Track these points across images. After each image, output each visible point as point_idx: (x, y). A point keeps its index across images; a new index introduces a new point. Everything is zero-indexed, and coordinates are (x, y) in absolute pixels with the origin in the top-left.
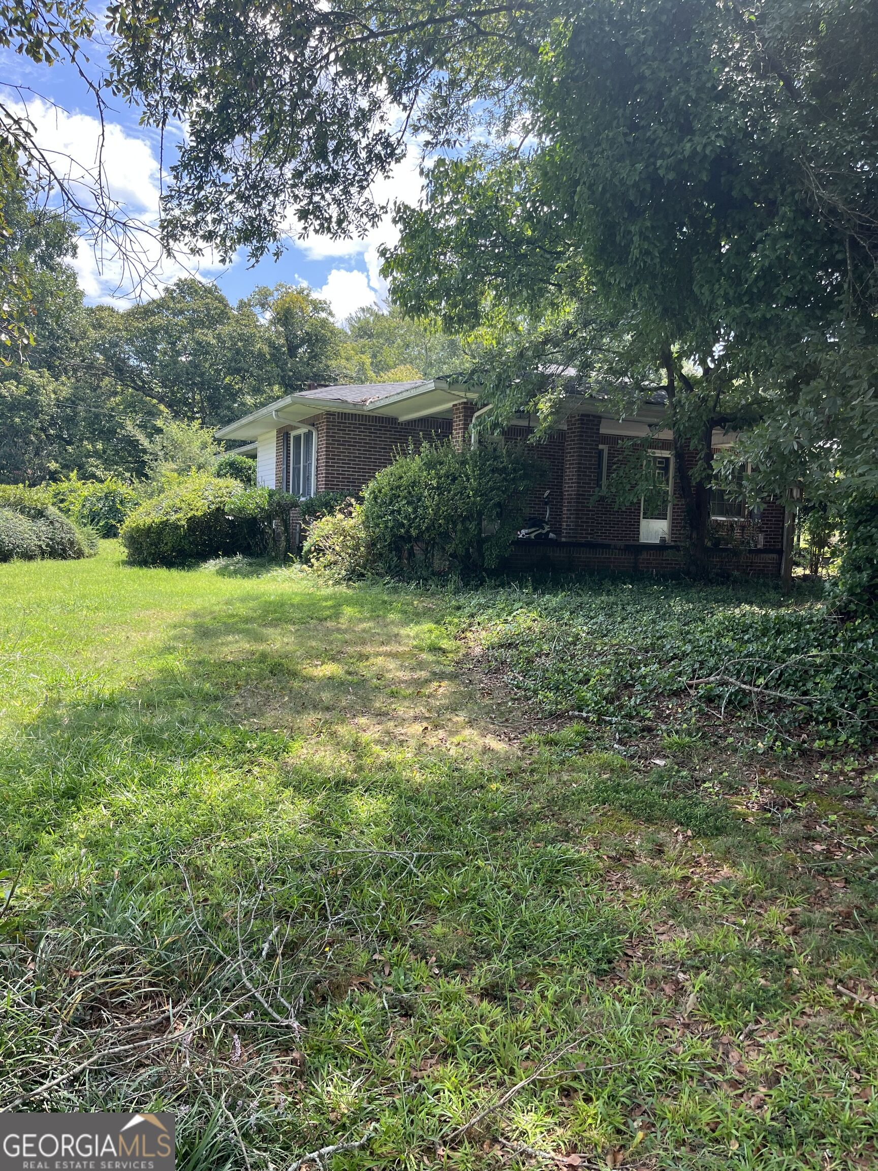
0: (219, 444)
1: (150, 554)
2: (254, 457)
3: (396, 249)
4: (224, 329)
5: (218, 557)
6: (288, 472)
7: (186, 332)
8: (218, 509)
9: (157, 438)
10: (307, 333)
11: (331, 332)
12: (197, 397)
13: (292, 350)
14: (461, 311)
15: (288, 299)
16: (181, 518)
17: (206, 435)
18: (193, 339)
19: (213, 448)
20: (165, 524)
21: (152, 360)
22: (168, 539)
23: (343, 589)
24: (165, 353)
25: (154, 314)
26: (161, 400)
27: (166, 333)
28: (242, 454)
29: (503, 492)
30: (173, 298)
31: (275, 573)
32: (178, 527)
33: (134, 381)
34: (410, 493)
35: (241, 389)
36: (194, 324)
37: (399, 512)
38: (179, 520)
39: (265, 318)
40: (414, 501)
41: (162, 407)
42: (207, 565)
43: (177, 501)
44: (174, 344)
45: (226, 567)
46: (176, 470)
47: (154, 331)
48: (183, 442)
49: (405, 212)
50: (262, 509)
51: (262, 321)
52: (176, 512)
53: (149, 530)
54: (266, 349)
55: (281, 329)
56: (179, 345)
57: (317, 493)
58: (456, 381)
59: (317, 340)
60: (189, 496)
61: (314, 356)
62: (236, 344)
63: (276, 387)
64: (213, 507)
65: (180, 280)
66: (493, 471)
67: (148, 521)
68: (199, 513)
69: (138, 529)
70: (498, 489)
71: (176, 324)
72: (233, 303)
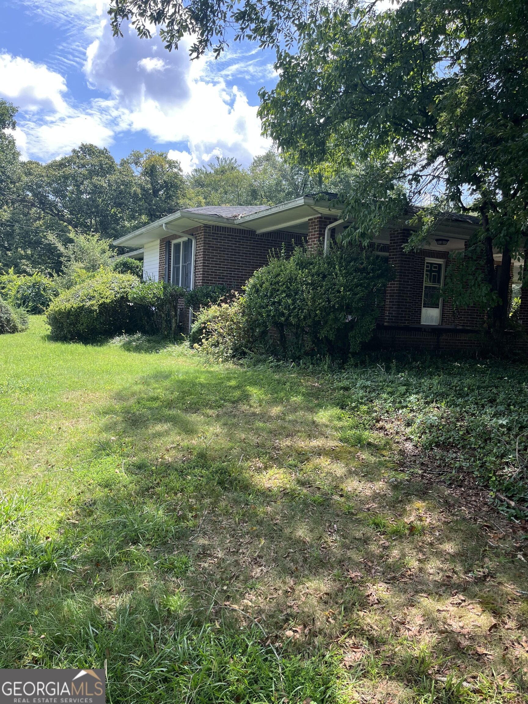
0: (113, 251)
1: (69, 332)
2: (141, 259)
3: (273, 93)
4: (112, 178)
5: (120, 334)
6: (169, 270)
7: (87, 179)
8: (122, 297)
9: (70, 246)
10: (165, 182)
11: (181, 181)
12: (93, 221)
13: (156, 193)
14: (313, 148)
15: (153, 159)
16: (94, 304)
17: (105, 244)
18: (91, 183)
19: (109, 253)
20: (81, 308)
21: (64, 197)
22: (84, 319)
23: (230, 365)
24: (73, 193)
25: (66, 166)
26: (70, 223)
27: (73, 179)
28: (130, 257)
29: (366, 288)
30: (78, 157)
31: (169, 349)
32: (91, 311)
33: (52, 211)
34: (288, 288)
35: (121, 217)
36: (92, 173)
37: (279, 303)
38: (92, 305)
39: (137, 171)
40: (292, 293)
41: (70, 227)
42: (114, 341)
43: (91, 291)
44: (78, 186)
45: (129, 343)
46: (84, 268)
47: (66, 177)
48: (88, 248)
49: (285, 59)
50: (159, 298)
51: (136, 174)
52: (90, 299)
53: (68, 313)
54: (139, 191)
55: (148, 179)
56: (82, 187)
57: (195, 286)
58: (322, 199)
59: (171, 186)
60: (100, 287)
61: (169, 197)
62: (119, 187)
63: (143, 217)
64: (118, 296)
65: (83, 145)
66: (355, 271)
67: (68, 306)
68: (108, 301)
69: (60, 312)
70: (361, 285)
71: (80, 173)
72: (118, 161)
